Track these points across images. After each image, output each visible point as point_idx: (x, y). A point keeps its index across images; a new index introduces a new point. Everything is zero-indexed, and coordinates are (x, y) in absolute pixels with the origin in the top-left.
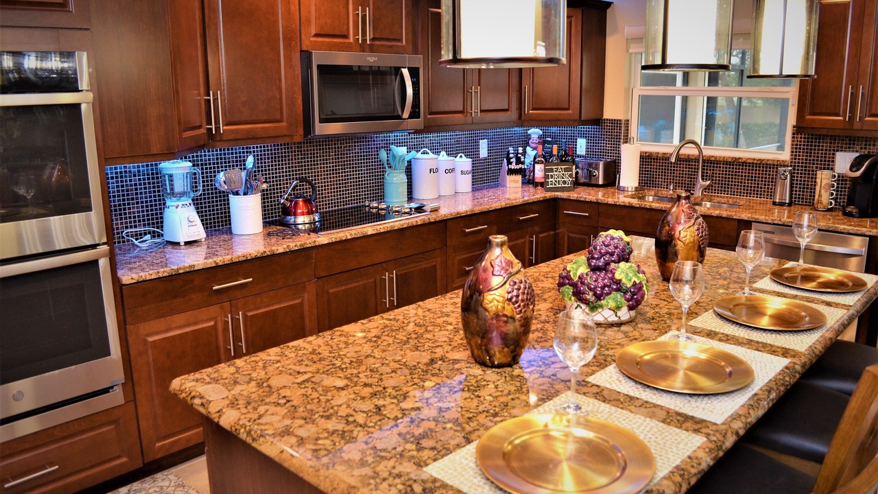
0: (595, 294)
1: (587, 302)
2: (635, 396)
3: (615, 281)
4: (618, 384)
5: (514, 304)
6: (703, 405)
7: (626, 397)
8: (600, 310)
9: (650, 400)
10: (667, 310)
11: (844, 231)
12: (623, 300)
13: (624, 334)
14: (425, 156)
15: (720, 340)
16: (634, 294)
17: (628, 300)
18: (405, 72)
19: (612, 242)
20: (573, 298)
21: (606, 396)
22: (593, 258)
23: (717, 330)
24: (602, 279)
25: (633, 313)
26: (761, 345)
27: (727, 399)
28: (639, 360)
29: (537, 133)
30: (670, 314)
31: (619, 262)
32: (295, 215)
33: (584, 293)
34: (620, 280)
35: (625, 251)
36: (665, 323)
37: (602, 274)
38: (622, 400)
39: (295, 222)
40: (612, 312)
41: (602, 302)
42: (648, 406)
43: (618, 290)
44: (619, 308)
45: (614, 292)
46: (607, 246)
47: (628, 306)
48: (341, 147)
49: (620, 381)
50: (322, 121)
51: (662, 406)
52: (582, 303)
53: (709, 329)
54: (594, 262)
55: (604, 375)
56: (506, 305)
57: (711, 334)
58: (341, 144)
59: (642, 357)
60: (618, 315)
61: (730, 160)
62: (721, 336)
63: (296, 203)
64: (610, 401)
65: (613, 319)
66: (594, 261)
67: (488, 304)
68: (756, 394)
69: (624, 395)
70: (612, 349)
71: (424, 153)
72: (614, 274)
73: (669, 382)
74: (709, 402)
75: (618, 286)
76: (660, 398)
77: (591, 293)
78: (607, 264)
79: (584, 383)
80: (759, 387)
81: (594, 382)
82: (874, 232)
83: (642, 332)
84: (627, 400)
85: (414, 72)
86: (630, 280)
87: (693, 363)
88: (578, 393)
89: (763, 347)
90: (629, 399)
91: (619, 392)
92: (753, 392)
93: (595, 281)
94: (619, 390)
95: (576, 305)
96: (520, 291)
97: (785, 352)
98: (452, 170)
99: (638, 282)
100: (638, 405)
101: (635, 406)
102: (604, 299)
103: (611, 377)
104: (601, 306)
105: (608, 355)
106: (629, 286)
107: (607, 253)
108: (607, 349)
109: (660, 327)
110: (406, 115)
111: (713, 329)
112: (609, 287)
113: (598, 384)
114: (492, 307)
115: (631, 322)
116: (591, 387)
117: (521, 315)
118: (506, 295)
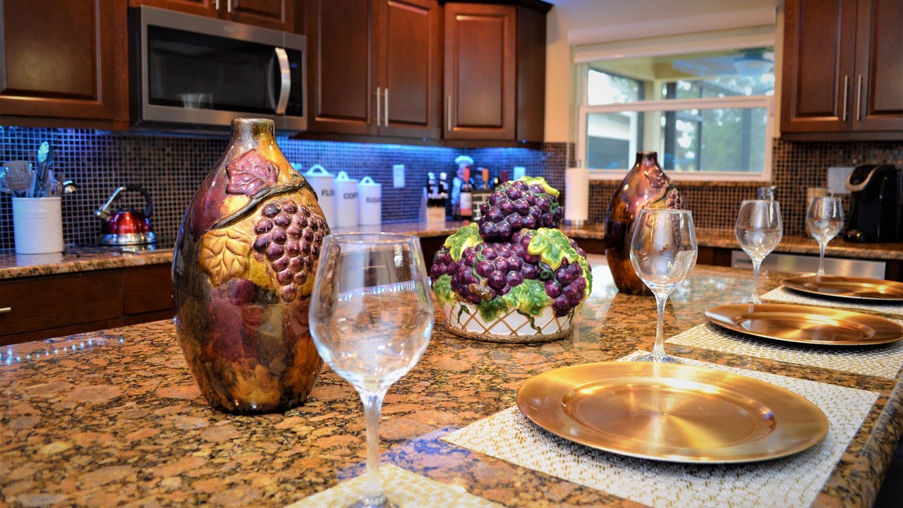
0: (490, 283)
1: (476, 299)
2: (554, 474)
3: (528, 258)
4: (517, 446)
5: (272, 257)
6: (726, 493)
7: (529, 476)
8: (502, 314)
9: (589, 483)
10: (626, 325)
11: (853, 255)
12: (544, 295)
13: (546, 356)
14: (317, 174)
15: (729, 364)
16: (564, 282)
17: (553, 294)
18: (282, 55)
19: (524, 193)
20: (452, 295)
21: (479, 476)
22: (489, 219)
23: (720, 350)
24: (505, 256)
25: (564, 321)
26: (809, 371)
27: (780, 476)
28: (570, 394)
29: (467, 162)
30: (631, 329)
31: (536, 228)
32: (118, 232)
33: (470, 281)
34: (538, 256)
35: (548, 211)
36: (624, 341)
37: (505, 249)
38: (518, 484)
39: (117, 242)
40: (525, 319)
41: (504, 297)
42: (584, 498)
43: (535, 276)
44: (536, 309)
45: (527, 280)
46: (515, 198)
47: (555, 306)
48: (200, 155)
49: (522, 440)
50: (153, 101)
51: (621, 499)
52: (469, 301)
53: (705, 348)
54: (490, 226)
55: (487, 428)
56: (252, 260)
57: (710, 356)
58: (200, 151)
59: (576, 390)
60: (536, 324)
61: (698, 184)
62: (729, 357)
63: (122, 217)
64: (488, 487)
65: (527, 332)
66: (490, 224)
67: (209, 257)
68: (842, 464)
69: (527, 471)
70: (517, 379)
71: (318, 171)
72: (526, 246)
73: (635, 440)
74: (740, 484)
75: (534, 268)
76: (615, 477)
77: (483, 281)
78: (515, 229)
79: (434, 446)
80: (845, 447)
81: (459, 443)
82: (893, 254)
83: (579, 353)
84: (529, 485)
85: (293, 56)
86: (556, 257)
87: (684, 402)
88: (411, 469)
89: (813, 373)
90: (536, 482)
91: (514, 466)
92: (836, 458)
93: (491, 258)
94: (514, 461)
95: (458, 307)
96: (290, 228)
97: (862, 382)
98: (354, 195)
99: (571, 260)
100: (558, 498)
101: (550, 500)
102: (507, 291)
103: (502, 431)
104: (503, 306)
105: (506, 391)
106: (554, 266)
107: (514, 210)
108: (506, 381)
109: (615, 347)
110: (281, 109)
111: (713, 349)
112: (518, 269)
113: (468, 446)
114: (219, 264)
115: (563, 339)
116: (448, 453)
117: (292, 286)
118: (254, 238)
